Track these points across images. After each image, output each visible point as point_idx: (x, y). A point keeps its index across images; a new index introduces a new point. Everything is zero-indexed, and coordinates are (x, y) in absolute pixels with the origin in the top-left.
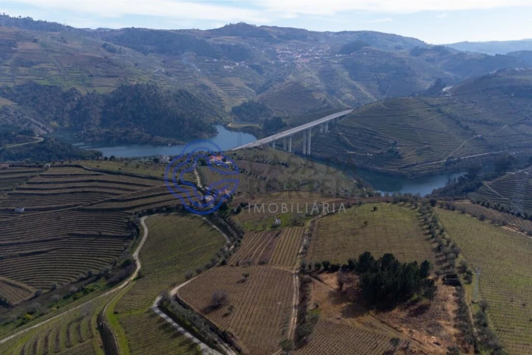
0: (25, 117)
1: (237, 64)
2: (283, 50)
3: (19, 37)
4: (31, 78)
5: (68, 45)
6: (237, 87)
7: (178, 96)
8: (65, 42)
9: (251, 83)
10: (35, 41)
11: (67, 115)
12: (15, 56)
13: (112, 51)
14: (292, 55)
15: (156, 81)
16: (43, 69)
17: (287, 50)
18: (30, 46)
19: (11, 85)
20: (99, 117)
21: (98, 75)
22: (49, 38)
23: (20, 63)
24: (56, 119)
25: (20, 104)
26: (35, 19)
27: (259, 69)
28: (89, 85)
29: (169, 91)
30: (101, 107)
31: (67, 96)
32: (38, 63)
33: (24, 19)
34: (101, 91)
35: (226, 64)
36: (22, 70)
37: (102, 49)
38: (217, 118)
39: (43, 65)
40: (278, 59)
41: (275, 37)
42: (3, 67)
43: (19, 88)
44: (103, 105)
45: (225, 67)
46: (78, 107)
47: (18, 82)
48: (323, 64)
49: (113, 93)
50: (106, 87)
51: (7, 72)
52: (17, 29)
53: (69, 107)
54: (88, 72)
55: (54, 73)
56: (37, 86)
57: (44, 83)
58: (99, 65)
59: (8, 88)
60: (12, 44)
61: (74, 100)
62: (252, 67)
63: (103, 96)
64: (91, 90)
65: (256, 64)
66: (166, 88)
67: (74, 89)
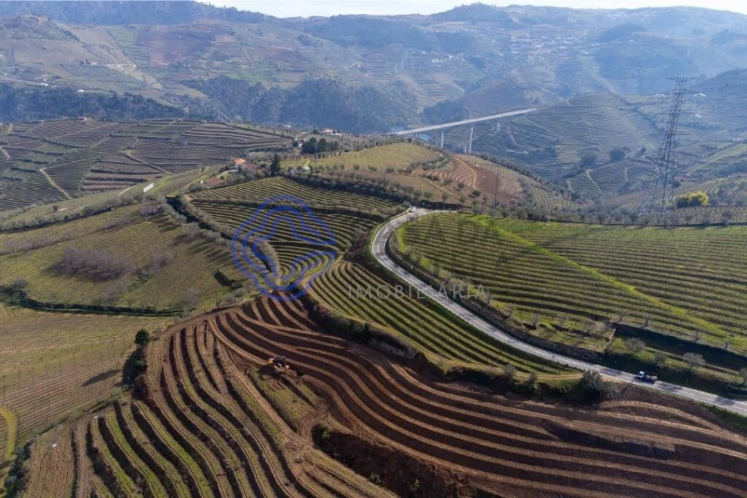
0: (214, 109)
1: (451, 57)
2: (521, 37)
3: (219, 30)
4: (223, 71)
5: (264, 38)
6: (443, 86)
7: (361, 93)
8: (261, 34)
9: (462, 80)
10: (232, 34)
11: (250, 110)
12: (213, 49)
13: (307, 43)
14: (530, 43)
15: (343, 76)
16: (234, 63)
17: (526, 37)
18: (228, 39)
19: (205, 79)
20: (278, 112)
21: (285, 70)
22: (246, 30)
23: (217, 56)
24: (240, 113)
25: (211, 96)
26: (239, 9)
27: (479, 64)
28: (275, 80)
29: (352, 88)
30: (282, 103)
31: (253, 91)
32: (232, 57)
33: (229, 9)
34: (284, 86)
35: (435, 57)
36: (217, 63)
37: (297, 42)
38: (401, 119)
39: (236, 59)
40: (509, 50)
41: (516, 20)
42: (201, 61)
43: (212, 82)
44: (284, 100)
45: (434, 61)
46: (262, 101)
47: (212, 76)
48: (569, 55)
49: (295, 88)
50: (290, 82)
51: (203, 66)
52: (217, 21)
53: (252, 102)
54: (276, 66)
55: (244, 67)
56: (228, 80)
57: (234, 76)
58: (288, 59)
59: (202, 81)
60: (211, 37)
61: (258, 95)
62: (472, 60)
63: (285, 91)
64: (275, 85)
65: (478, 56)
66: (349, 84)
67: (260, 83)
